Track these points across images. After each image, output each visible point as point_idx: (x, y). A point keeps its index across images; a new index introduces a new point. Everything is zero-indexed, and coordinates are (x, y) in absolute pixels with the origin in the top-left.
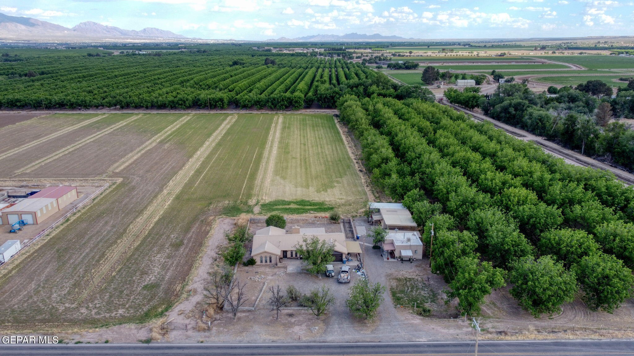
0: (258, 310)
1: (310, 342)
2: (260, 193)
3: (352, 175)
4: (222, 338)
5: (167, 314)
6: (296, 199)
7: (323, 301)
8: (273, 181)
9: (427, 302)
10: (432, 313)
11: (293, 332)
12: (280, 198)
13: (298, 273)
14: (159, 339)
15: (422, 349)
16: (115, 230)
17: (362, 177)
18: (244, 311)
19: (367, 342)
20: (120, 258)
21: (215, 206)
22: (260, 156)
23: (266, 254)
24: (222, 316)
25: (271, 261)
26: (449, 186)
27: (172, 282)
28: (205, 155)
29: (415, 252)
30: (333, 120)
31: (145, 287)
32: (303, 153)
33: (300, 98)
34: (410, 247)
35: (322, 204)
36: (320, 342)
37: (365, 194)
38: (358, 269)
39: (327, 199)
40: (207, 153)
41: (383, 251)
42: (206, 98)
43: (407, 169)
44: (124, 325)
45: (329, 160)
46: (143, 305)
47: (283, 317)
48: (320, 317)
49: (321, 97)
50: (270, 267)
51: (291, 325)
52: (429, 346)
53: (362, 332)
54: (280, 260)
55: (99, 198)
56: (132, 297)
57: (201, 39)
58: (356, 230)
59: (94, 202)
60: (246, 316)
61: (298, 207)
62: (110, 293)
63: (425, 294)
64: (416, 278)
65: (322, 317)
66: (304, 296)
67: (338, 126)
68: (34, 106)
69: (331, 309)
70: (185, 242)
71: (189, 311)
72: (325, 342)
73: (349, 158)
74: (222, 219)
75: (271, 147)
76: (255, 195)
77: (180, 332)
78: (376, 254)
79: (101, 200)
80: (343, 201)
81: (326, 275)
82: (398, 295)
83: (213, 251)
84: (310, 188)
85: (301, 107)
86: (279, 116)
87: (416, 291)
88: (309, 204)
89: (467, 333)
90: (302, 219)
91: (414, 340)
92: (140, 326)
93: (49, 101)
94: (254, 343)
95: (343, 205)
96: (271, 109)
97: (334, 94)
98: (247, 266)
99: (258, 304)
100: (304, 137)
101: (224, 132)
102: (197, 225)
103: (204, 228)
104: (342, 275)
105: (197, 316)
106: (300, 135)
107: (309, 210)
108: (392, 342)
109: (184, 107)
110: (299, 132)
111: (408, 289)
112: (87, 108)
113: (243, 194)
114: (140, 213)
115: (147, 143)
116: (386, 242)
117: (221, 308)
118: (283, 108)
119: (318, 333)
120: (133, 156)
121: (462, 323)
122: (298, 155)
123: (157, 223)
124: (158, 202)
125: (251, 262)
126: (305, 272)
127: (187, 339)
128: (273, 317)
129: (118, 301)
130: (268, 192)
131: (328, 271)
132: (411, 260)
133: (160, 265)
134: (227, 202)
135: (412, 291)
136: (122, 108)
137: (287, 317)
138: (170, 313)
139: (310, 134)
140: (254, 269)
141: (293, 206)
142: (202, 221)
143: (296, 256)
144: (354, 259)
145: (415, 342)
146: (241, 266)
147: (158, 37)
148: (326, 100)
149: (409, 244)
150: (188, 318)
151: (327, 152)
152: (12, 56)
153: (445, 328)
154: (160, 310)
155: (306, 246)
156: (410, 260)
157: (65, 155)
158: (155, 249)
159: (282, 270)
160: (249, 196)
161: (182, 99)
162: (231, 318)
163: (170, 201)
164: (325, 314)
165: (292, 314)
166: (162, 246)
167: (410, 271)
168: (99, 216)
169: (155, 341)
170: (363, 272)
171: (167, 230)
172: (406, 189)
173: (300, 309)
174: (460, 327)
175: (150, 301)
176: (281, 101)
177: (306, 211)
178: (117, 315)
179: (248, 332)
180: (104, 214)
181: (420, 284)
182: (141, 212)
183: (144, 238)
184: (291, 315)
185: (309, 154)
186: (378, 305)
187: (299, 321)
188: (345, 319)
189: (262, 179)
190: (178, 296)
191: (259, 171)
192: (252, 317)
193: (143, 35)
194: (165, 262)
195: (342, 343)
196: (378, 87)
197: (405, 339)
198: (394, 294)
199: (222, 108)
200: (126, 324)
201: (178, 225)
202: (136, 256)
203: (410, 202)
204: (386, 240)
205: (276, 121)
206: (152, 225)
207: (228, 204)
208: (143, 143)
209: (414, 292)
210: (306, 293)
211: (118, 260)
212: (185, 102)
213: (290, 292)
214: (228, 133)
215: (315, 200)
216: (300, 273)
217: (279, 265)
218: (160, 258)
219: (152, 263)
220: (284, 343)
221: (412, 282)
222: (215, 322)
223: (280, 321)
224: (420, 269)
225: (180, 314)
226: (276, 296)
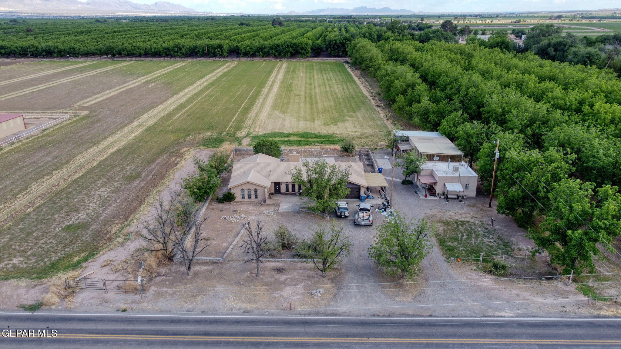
0: (229, 261)
1: (309, 314)
2: (253, 126)
3: (368, 110)
4: (161, 304)
5: (84, 265)
6: (297, 132)
7: (331, 247)
8: (270, 115)
9: (497, 255)
10: (509, 270)
11: (282, 296)
12: (277, 131)
13: (295, 212)
14: (53, 304)
15: (510, 330)
16: (56, 160)
17: (381, 112)
18: (206, 263)
19: (409, 315)
20: (47, 192)
21: (193, 137)
22: (257, 94)
23: (249, 186)
24: (170, 270)
25: (256, 197)
26: (505, 105)
27: (108, 222)
28: (193, 93)
29: (466, 186)
30: (344, 66)
31: (68, 228)
32: (308, 92)
33: (306, 44)
34: (459, 179)
35: (331, 136)
36: (327, 315)
37: (386, 127)
38: (384, 208)
39: (338, 132)
40: (196, 91)
41: (417, 187)
42: (204, 45)
43: (439, 94)
44: (9, 281)
45: (339, 96)
46: (53, 252)
47: (266, 272)
48: (327, 273)
49: (330, 44)
50: (255, 204)
51: (280, 285)
52: (521, 325)
53: (398, 299)
54: (269, 196)
55: (52, 129)
56: (41, 242)
57: (211, 13)
58: (377, 163)
59: (43, 133)
60: (207, 271)
61: (300, 139)
62: (13, 234)
63: (491, 242)
64: (472, 220)
65: (330, 273)
66: (302, 242)
67: (349, 70)
68: (20, 54)
69: (345, 260)
70: (144, 174)
71: (119, 262)
72: (336, 315)
73: (363, 95)
74: (199, 150)
75: (272, 86)
76: (246, 128)
77: (95, 294)
78: (408, 191)
79: (53, 131)
80: (358, 134)
81: (337, 215)
82: (448, 244)
83: (178, 185)
84: (316, 122)
85: (308, 55)
86: (283, 63)
87: (476, 239)
88: (313, 136)
89: (578, 304)
90: (304, 151)
91: (490, 314)
92: (35, 283)
93: (35, 48)
94: (212, 314)
95: (357, 138)
96: (275, 57)
97: (345, 41)
98: (222, 203)
99: (231, 253)
100: (310, 78)
101: (220, 74)
102: (165, 156)
103: (172, 160)
104: (361, 214)
105: (130, 270)
106: (306, 77)
107: (313, 142)
108: (453, 317)
109: (180, 54)
110: (304, 74)
111: (463, 236)
112: (76, 56)
113: (231, 127)
114: (95, 144)
115: (130, 83)
116: (422, 173)
117: (170, 258)
118: (288, 56)
119: (322, 300)
120: (110, 93)
121: (564, 288)
122: (303, 93)
123: (113, 154)
124: (123, 133)
125: (229, 198)
126: (306, 211)
127: (100, 304)
128: (251, 273)
129: (19, 246)
130: (262, 124)
131: (339, 208)
132: (460, 198)
133: (99, 200)
134: (209, 134)
135: (468, 238)
136: (114, 56)
137: (273, 273)
138: (90, 264)
139: (317, 77)
140: (232, 207)
141: (292, 138)
142: (173, 152)
143: (294, 190)
144: (377, 196)
145: (494, 317)
146: (214, 203)
147: (169, 11)
148: (336, 47)
149: (457, 174)
150: (116, 272)
151: (337, 91)
152: (20, 21)
153: (537, 294)
154: (76, 259)
155: (308, 173)
156: (458, 198)
157: (33, 92)
158: (100, 181)
159: (272, 209)
160: (238, 128)
161: (177, 46)
162: (183, 273)
163: (139, 132)
164: (335, 269)
165: (283, 269)
166: (111, 179)
167: (460, 212)
168: (42, 147)
169: (47, 307)
170: (391, 212)
171: (124, 161)
172: (442, 115)
173: (295, 262)
174: (564, 295)
175: (66, 246)
176: (286, 47)
177: (310, 143)
178: (8, 266)
179: (205, 295)
180: (49, 144)
181: (480, 229)
182: (98, 143)
183: (90, 169)
184: (280, 270)
185: (315, 92)
186: (421, 256)
187: (293, 279)
188: (368, 277)
189: (258, 113)
190: (110, 239)
191: (255, 106)
192: (217, 272)
193: (154, 8)
194: (109, 197)
195: (365, 316)
196: (394, 34)
197: (474, 312)
198: (442, 242)
199: (222, 56)
200: (15, 280)
201: (140, 157)
202: (71, 190)
203: (450, 127)
204: (423, 170)
205: (279, 67)
206: (105, 156)
207: (211, 136)
208: (125, 83)
209: (473, 239)
210: (306, 238)
211: (44, 194)
212: (181, 49)
213: (281, 235)
214: (224, 75)
215: (321, 133)
216: (299, 213)
217: (268, 201)
218: (103, 192)
219: (90, 198)
220: (263, 315)
221: (467, 226)
222: (157, 278)
223: (262, 279)
224: (474, 209)
225: (105, 266)
226: (256, 238)
